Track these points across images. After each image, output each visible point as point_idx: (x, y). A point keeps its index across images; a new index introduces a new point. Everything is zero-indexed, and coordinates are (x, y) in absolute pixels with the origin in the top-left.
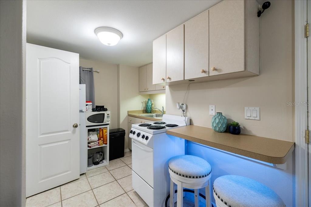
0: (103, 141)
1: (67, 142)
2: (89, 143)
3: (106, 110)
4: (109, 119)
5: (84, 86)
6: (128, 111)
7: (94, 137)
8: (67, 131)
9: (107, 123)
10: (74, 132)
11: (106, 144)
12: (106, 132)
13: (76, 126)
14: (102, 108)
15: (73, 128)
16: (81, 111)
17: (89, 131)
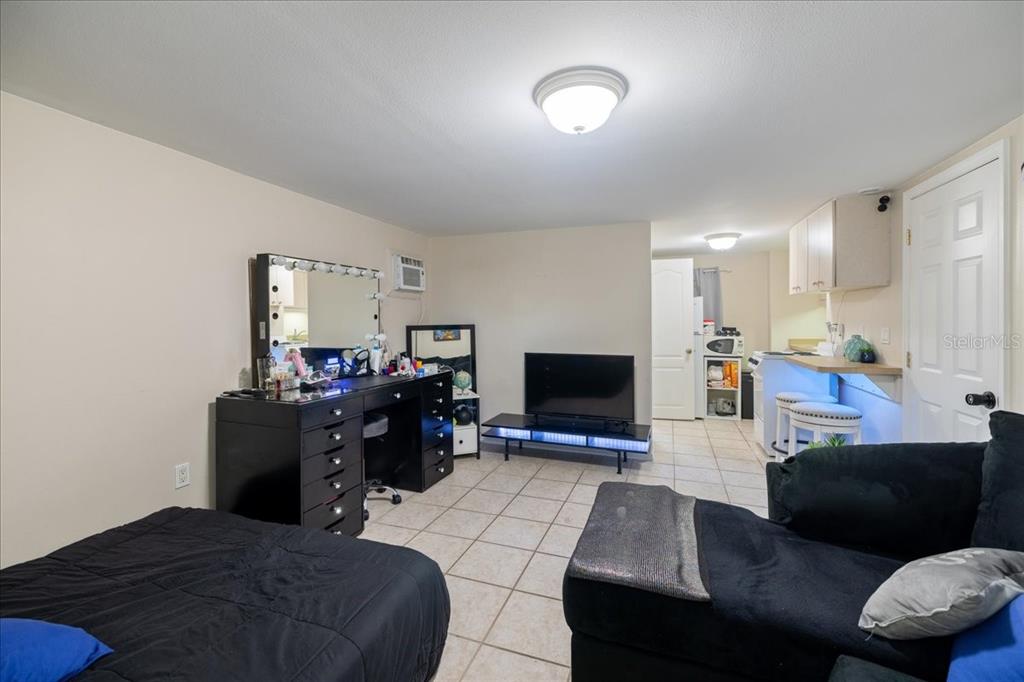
0: (731, 381)
1: (679, 370)
2: (709, 381)
3: (738, 334)
4: (742, 349)
5: (700, 299)
6: (790, 341)
7: (717, 373)
8: (680, 356)
9: (739, 355)
10: (687, 359)
11: (737, 387)
12: (736, 369)
13: (690, 352)
14: (733, 331)
15: (686, 354)
16: (696, 334)
17: (710, 363)
